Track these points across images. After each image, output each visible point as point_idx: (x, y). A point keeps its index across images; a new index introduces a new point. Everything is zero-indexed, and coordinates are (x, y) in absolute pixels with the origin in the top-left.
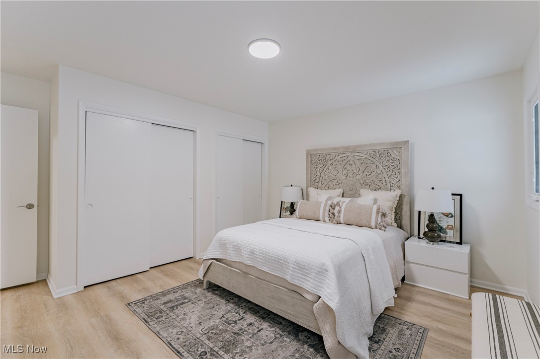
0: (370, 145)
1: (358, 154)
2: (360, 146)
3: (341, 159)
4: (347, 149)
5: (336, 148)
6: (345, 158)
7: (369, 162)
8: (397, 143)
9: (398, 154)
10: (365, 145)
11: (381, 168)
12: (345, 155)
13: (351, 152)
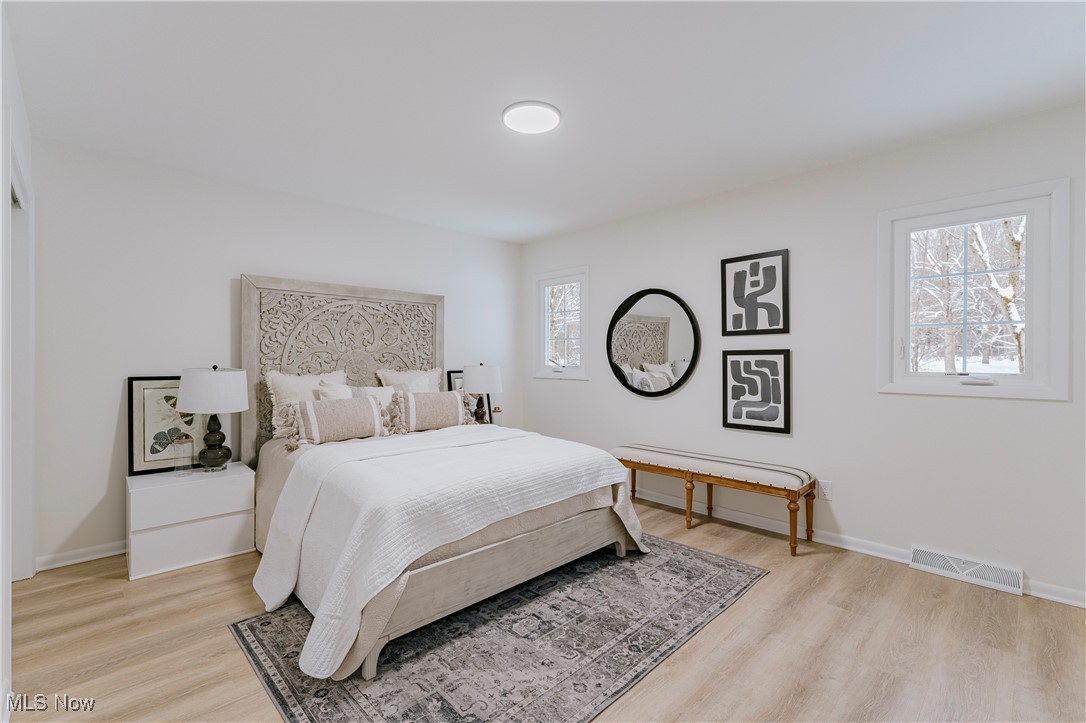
0: (394, 292)
1: (371, 305)
2: (376, 291)
3: (337, 310)
4: (353, 291)
5: (327, 286)
6: (347, 309)
7: (390, 321)
8: (431, 297)
9: (430, 314)
10: (385, 291)
11: (408, 334)
12: (347, 303)
13: (359, 299)
